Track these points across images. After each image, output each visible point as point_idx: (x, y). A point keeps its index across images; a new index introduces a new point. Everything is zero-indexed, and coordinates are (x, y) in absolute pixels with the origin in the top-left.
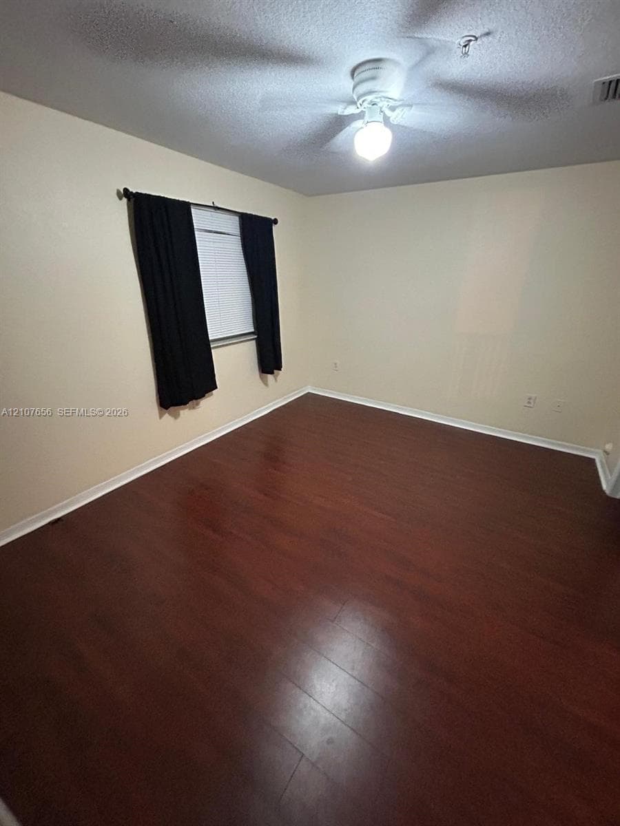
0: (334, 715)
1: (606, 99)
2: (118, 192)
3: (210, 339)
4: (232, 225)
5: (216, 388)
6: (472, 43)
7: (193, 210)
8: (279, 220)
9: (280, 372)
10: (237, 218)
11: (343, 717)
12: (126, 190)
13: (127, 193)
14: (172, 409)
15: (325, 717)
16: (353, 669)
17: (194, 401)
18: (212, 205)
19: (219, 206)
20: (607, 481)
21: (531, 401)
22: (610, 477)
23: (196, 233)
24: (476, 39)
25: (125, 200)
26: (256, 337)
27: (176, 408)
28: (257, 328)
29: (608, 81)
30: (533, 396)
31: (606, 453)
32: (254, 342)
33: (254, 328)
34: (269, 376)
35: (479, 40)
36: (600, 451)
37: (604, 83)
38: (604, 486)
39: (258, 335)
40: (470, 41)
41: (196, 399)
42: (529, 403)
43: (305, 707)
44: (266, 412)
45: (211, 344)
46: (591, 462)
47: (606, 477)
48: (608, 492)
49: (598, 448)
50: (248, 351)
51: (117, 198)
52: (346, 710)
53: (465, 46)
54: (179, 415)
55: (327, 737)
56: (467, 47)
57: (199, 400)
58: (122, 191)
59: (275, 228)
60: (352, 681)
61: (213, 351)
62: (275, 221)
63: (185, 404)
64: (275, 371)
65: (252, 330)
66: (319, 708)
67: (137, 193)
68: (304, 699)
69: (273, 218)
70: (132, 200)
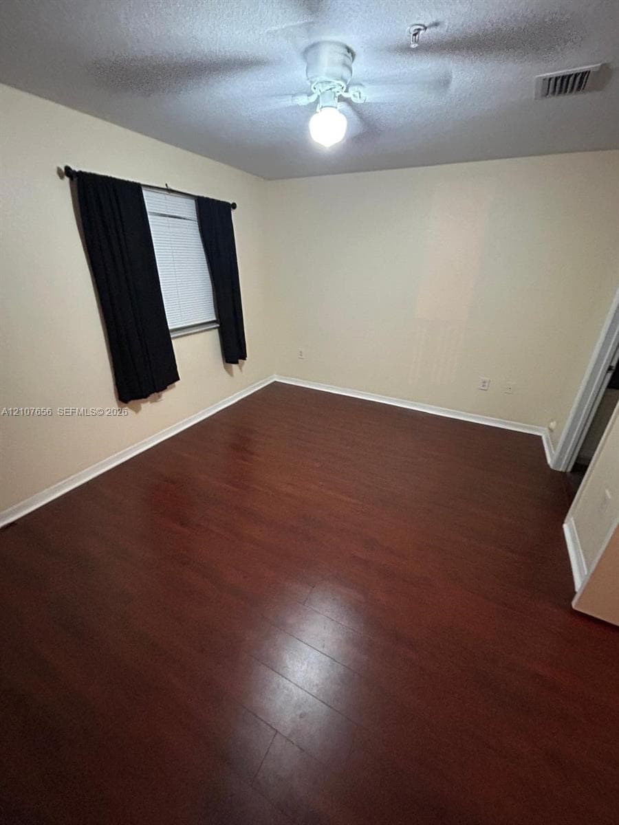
0: (306, 691)
1: (547, 94)
2: (59, 170)
3: (170, 328)
4: (188, 209)
5: (178, 379)
6: (421, 32)
7: (144, 192)
8: (237, 205)
9: (245, 361)
10: (192, 202)
11: (315, 691)
12: (67, 168)
13: (68, 172)
14: (131, 402)
15: (298, 694)
16: (323, 647)
17: (156, 393)
18: (165, 187)
19: (173, 188)
20: (552, 456)
21: (487, 384)
22: (553, 452)
23: (149, 216)
24: (426, 28)
25: (67, 179)
26: (218, 325)
27: (136, 401)
28: (219, 315)
29: (548, 77)
30: (487, 379)
31: (551, 430)
32: (217, 331)
33: (216, 317)
34: (234, 365)
35: (427, 29)
36: (546, 429)
37: (544, 80)
38: (549, 461)
39: (221, 325)
40: (419, 30)
41: (158, 392)
42: (483, 386)
43: (278, 687)
44: (234, 402)
45: (171, 333)
46: (538, 439)
47: (551, 452)
48: (552, 466)
49: (544, 427)
50: (211, 340)
51: (58, 177)
52: (317, 685)
53: (415, 35)
54: (140, 409)
55: (299, 712)
56: (417, 36)
57: (160, 393)
58: (63, 170)
59: (233, 212)
60: (324, 658)
61: (173, 341)
62: (234, 206)
63: (146, 397)
64: (240, 361)
65: (214, 319)
66: (291, 686)
67: (80, 172)
68: (277, 678)
69: (231, 203)
70: (75, 179)
